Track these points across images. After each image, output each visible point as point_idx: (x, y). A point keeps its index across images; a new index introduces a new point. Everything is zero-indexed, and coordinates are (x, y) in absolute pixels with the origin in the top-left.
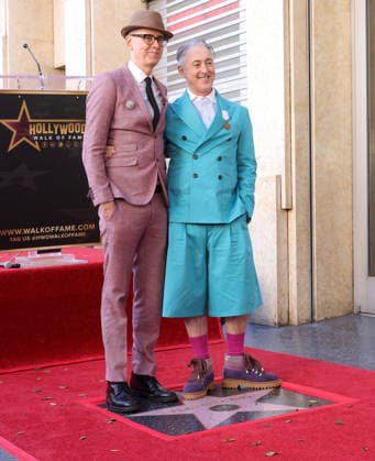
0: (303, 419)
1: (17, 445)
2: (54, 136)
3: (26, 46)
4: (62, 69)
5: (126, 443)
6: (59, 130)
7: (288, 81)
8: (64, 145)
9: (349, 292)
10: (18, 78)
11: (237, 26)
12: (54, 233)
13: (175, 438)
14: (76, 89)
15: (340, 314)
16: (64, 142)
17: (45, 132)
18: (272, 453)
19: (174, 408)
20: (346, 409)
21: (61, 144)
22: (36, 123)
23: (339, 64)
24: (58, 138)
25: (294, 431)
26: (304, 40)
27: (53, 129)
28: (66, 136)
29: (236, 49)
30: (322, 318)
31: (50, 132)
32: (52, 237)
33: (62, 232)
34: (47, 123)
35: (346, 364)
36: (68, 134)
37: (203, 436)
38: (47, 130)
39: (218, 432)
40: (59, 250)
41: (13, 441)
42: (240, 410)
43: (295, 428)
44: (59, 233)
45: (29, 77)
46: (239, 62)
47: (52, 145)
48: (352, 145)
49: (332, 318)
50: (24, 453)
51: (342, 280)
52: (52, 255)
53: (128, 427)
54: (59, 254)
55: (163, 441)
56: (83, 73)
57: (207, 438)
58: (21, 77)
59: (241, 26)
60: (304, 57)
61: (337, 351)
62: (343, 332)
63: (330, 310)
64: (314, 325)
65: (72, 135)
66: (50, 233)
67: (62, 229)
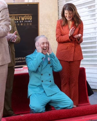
2: (19, 21)
6: (21, 18)
8: (23, 25)
12: (20, 60)
14: (27, 2)
16: (23, 23)
17: (15, 20)
21: (22, 24)
24: (21, 22)
27: (18, 18)
28: (24, 21)
32: (19, 62)
34: (16, 16)
36: (25, 20)
38: (16, 19)
40: (22, 67)
44: (22, 60)
47: (18, 24)
52: (19, 69)
54: (22, 69)
65: (26, 20)
66: (18, 60)
67: (23, 58)
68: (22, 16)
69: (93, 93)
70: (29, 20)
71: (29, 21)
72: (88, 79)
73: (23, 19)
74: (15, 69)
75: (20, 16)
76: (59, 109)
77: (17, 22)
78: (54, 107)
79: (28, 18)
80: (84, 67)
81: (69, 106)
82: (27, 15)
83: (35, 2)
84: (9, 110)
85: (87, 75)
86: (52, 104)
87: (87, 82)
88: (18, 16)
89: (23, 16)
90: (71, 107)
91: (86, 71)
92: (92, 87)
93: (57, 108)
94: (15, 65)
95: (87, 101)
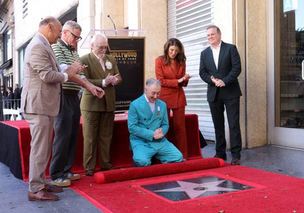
0: (239, 195)
1: (101, 203)
2: (121, 58)
3: (109, 16)
4: (127, 28)
5: (152, 204)
6: (123, 55)
7: (234, 30)
8: (126, 63)
9: (265, 134)
10: (105, 31)
11: (209, 5)
12: (121, 104)
13: (176, 202)
14: (131, 36)
15: (260, 145)
16: (126, 61)
17: (117, 56)
18: (222, 211)
19: (176, 188)
20: (261, 191)
21: (124, 62)
22: (113, 52)
23: (260, 22)
24: (123, 59)
25: (235, 201)
26: (243, 10)
27: (121, 55)
28: (127, 58)
29: (209, 15)
30: (251, 147)
31: (119, 56)
32: (120, 106)
33: (125, 104)
34: (118, 52)
35: (262, 169)
37: (189, 202)
38: (118, 55)
39: (196, 200)
40: (124, 113)
41: (99, 201)
42: (208, 190)
43: (235, 199)
45: (110, 30)
46: (210, 22)
47: (120, 62)
48: (266, 61)
49: (256, 147)
50: (104, 207)
51: (261, 128)
52: (121, 115)
53: (153, 196)
54: (124, 114)
55: (170, 204)
56: (136, 28)
57: (192, 203)
58: (106, 31)
59: (212, 4)
60: (242, 18)
61: (258, 163)
62: (262, 154)
63: (256, 143)
64: (247, 150)
65: (130, 58)
66: (119, 104)
67: (125, 102)
68: (125, 52)
69: (206, 145)
70: (133, 57)
71: (133, 59)
72: (200, 128)
73: (126, 56)
74: (116, 115)
75: (122, 52)
76: (166, 162)
77: (119, 59)
78: (160, 160)
79: (132, 55)
80: (197, 114)
81: (177, 159)
82: (131, 52)
83: (141, 36)
84: (107, 163)
85: (200, 123)
86: (158, 157)
87: (200, 132)
88: (120, 52)
89: (127, 52)
90: (180, 161)
91: (199, 118)
92: (205, 138)
93: (164, 161)
94: (116, 110)
95: (199, 154)
